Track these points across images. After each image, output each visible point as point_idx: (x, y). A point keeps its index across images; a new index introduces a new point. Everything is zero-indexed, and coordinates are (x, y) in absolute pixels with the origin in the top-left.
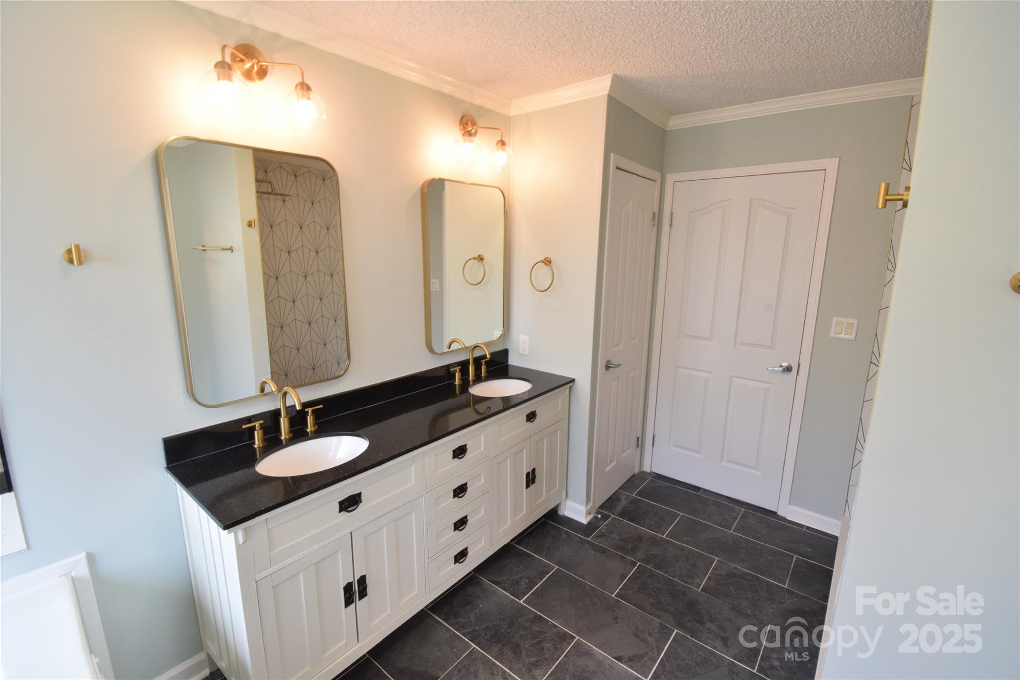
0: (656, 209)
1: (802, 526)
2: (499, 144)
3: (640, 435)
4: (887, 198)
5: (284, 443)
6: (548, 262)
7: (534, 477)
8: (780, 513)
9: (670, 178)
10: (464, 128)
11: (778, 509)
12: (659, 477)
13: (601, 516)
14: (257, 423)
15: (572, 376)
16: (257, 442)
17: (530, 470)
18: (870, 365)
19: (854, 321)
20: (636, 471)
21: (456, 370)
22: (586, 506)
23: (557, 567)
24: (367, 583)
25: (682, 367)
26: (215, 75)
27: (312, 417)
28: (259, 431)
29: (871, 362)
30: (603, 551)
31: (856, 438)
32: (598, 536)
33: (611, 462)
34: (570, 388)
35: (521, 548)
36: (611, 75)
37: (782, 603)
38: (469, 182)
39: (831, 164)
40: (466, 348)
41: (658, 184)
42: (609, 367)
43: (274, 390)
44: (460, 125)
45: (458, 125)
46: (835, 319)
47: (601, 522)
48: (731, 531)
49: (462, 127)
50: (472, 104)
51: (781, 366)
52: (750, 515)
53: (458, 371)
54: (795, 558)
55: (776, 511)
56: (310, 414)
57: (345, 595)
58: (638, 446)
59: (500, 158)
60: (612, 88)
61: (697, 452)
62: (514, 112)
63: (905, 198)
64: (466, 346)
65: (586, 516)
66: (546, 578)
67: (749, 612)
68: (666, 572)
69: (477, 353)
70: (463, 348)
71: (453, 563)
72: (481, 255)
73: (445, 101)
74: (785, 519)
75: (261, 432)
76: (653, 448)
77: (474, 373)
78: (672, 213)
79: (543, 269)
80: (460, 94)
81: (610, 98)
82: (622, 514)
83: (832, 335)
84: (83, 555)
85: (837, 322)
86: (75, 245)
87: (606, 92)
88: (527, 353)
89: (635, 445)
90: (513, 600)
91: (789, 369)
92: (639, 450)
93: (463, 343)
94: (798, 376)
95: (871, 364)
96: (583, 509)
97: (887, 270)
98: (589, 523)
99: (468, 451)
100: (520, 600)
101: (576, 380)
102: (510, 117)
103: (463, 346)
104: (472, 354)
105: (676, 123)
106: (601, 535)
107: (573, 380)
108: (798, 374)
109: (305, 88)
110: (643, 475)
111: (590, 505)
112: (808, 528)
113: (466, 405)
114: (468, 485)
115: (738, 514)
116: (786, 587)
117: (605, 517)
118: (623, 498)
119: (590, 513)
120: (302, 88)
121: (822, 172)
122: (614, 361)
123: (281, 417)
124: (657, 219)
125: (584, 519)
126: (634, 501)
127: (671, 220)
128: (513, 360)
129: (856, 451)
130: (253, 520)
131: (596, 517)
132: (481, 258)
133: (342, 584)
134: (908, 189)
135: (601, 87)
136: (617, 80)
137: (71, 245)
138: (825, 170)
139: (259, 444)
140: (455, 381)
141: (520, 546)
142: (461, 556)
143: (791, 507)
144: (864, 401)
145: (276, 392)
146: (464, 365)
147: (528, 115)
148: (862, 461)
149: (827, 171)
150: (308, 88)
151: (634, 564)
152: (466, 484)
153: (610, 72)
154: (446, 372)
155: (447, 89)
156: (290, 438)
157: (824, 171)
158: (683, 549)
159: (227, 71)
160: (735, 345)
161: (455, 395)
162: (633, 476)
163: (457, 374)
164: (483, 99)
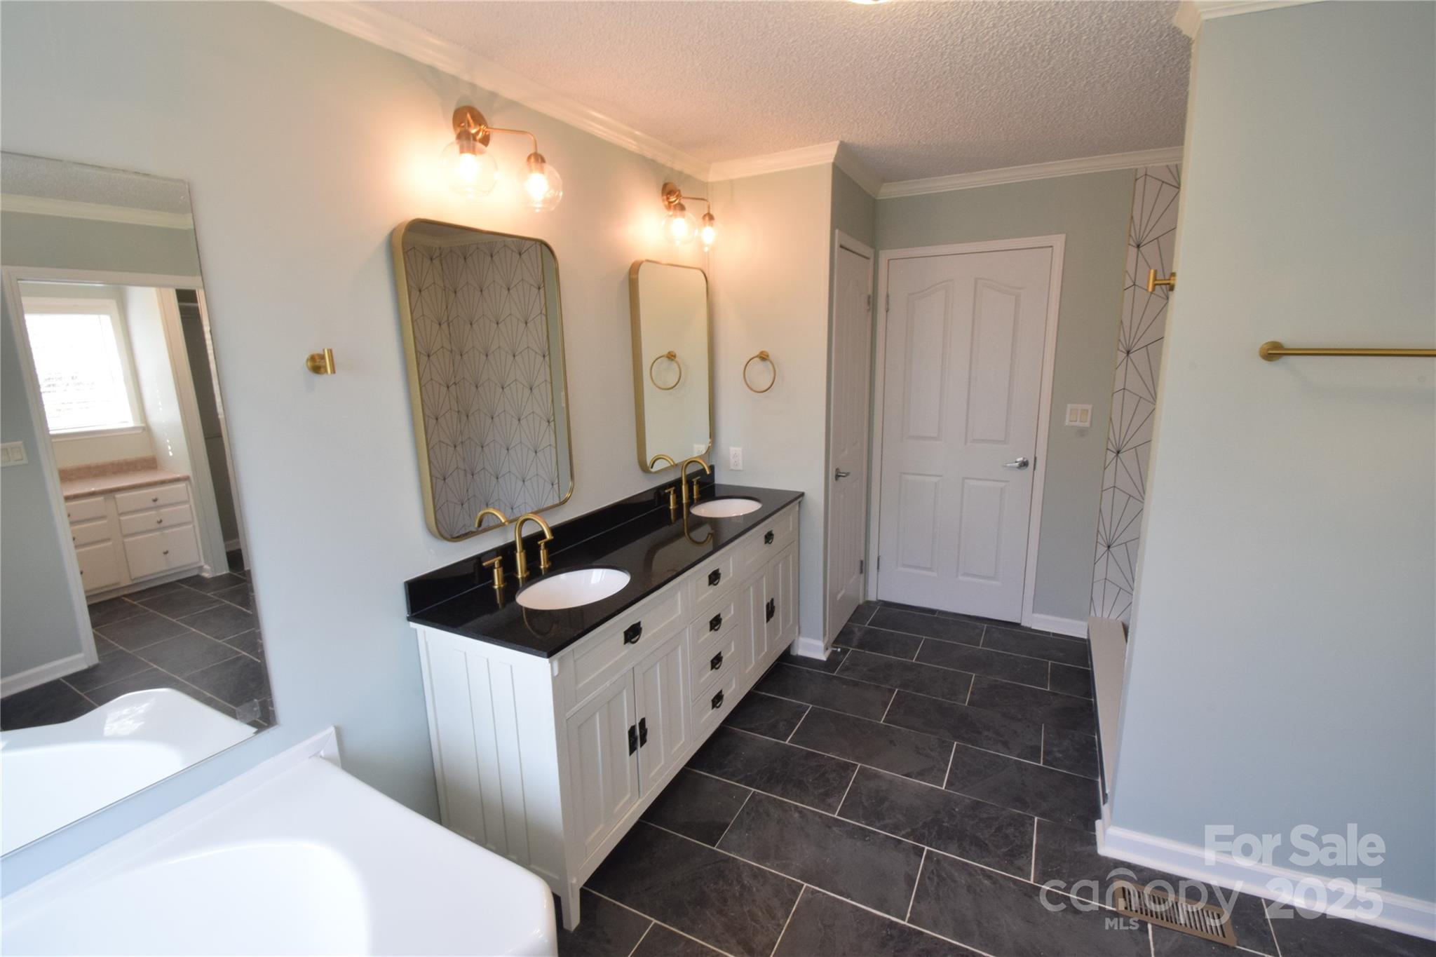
0: (870, 292)
1: (1048, 633)
2: (707, 218)
3: (863, 558)
4: (1156, 282)
5: (543, 573)
6: (763, 357)
7: (773, 608)
8: (1024, 624)
9: (884, 256)
10: (668, 198)
11: (1021, 621)
12: (887, 604)
13: (841, 651)
14: (495, 559)
15: (800, 490)
16: (497, 583)
17: (769, 601)
18: (1106, 452)
19: (1089, 407)
20: (861, 602)
21: (670, 492)
22: (823, 641)
23: (811, 706)
24: (647, 727)
25: (908, 474)
26: (457, 148)
27: (545, 551)
28: (499, 569)
29: (1108, 449)
30: (856, 684)
31: (1096, 530)
32: (843, 670)
33: (841, 589)
34: (800, 502)
35: (763, 693)
36: (837, 143)
37: (1049, 705)
38: (665, 262)
39: (1058, 241)
40: (676, 465)
41: (872, 260)
42: (839, 476)
43: (503, 521)
44: (663, 195)
45: (661, 195)
46: (1069, 406)
47: (842, 656)
48: (980, 647)
49: (665, 197)
50: (672, 169)
51: (1016, 462)
52: (993, 630)
53: (672, 493)
54: (1049, 664)
55: (1019, 622)
56: (542, 547)
57: (630, 740)
58: (861, 572)
59: (709, 234)
60: (837, 157)
61: (930, 569)
62: (712, 177)
63: (1172, 282)
64: (676, 462)
65: (824, 653)
66: (804, 717)
67: (1020, 716)
68: (928, 694)
69: (690, 470)
70: (672, 466)
71: (711, 708)
72: (672, 352)
73: (649, 165)
74: (1030, 629)
75: (500, 570)
76: (878, 571)
77: (687, 496)
78: (888, 296)
79: (758, 365)
80: (662, 159)
81: (834, 165)
82: (861, 645)
83: (1067, 423)
84: (331, 730)
85: (1071, 410)
86: (328, 350)
87: (831, 160)
88: (740, 468)
89: (859, 571)
90: (777, 743)
91: (1024, 464)
92: (863, 575)
93: (671, 460)
94: (1035, 472)
95: (1108, 451)
96: (820, 644)
97: (1119, 352)
98: (829, 659)
99: (722, 576)
100: (785, 741)
101: (806, 494)
102: (707, 183)
103: (672, 464)
104: (685, 472)
105: (888, 192)
106: (846, 669)
107: (802, 494)
108: (1034, 469)
109: (540, 160)
110: (869, 605)
111: (827, 639)
112: (1054, 634)
113: (679, 535)
114: (721, 616)
115: (983, 631)
116: (1048, 689)
117: (844, 652)
118: (856, 630)
119: (827, 649)
120: (537, 160)
121: (1048, 249)
122: (843, 470)
123: (517, 552)
124: (872, 302)
125: (822, 656)
126: (869, 632)
127: (887, 303)
128: (721, 479)
129: (1098, 544)
130: (563, 650)
131: (834, 653)
132: (671, 356)
133: (627, 729)
134: (1173, 275)
135: (825, 154)
136: (844, 148)
137: (324, 350)
138: (1051, 247)
139: (499, 585)
140: (670, 505)
141: (762, 691)
142: (717, 700)
143: (1036, 615)
144: (1102, 491)
145: (507, 523)
146: (676, 484)
147: (731, 183)
148: (1144, 509)
149: (1054, 247)
150: (543, 161)
151: (892, 691)
152: (719, 615)
153: (838, 139)
154: (659, 494)
155: (649, 153)
156: (527, 576)
157: (1051, 249)
158: (937, 670)
159: (472, 141)
160: (966, 442)
161: (669, 522)
162: (859, 607)
163: (671, 497)
164: (683, 164)
